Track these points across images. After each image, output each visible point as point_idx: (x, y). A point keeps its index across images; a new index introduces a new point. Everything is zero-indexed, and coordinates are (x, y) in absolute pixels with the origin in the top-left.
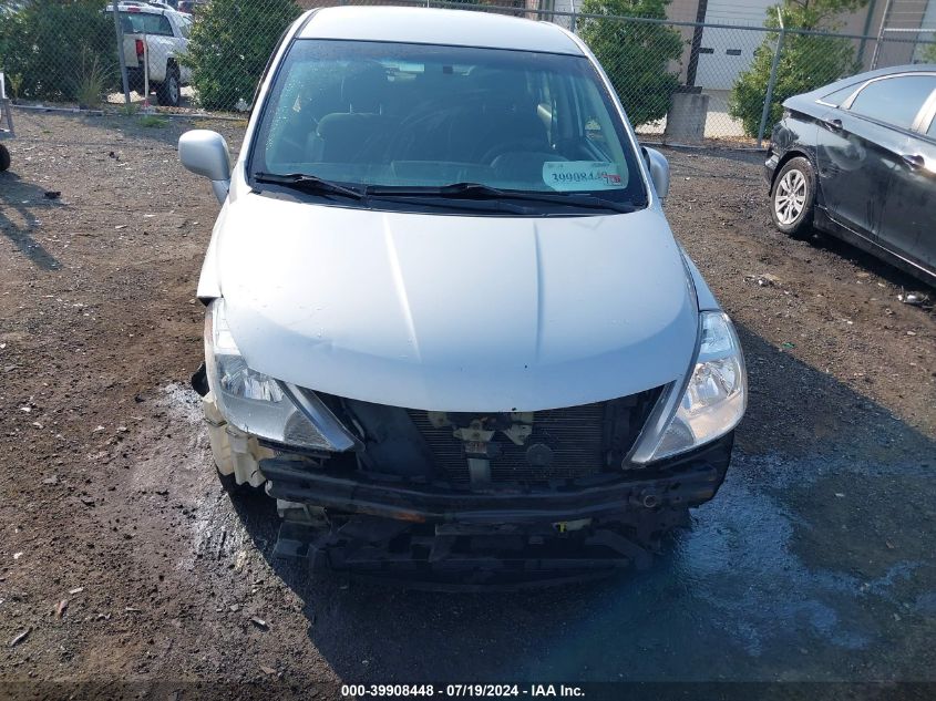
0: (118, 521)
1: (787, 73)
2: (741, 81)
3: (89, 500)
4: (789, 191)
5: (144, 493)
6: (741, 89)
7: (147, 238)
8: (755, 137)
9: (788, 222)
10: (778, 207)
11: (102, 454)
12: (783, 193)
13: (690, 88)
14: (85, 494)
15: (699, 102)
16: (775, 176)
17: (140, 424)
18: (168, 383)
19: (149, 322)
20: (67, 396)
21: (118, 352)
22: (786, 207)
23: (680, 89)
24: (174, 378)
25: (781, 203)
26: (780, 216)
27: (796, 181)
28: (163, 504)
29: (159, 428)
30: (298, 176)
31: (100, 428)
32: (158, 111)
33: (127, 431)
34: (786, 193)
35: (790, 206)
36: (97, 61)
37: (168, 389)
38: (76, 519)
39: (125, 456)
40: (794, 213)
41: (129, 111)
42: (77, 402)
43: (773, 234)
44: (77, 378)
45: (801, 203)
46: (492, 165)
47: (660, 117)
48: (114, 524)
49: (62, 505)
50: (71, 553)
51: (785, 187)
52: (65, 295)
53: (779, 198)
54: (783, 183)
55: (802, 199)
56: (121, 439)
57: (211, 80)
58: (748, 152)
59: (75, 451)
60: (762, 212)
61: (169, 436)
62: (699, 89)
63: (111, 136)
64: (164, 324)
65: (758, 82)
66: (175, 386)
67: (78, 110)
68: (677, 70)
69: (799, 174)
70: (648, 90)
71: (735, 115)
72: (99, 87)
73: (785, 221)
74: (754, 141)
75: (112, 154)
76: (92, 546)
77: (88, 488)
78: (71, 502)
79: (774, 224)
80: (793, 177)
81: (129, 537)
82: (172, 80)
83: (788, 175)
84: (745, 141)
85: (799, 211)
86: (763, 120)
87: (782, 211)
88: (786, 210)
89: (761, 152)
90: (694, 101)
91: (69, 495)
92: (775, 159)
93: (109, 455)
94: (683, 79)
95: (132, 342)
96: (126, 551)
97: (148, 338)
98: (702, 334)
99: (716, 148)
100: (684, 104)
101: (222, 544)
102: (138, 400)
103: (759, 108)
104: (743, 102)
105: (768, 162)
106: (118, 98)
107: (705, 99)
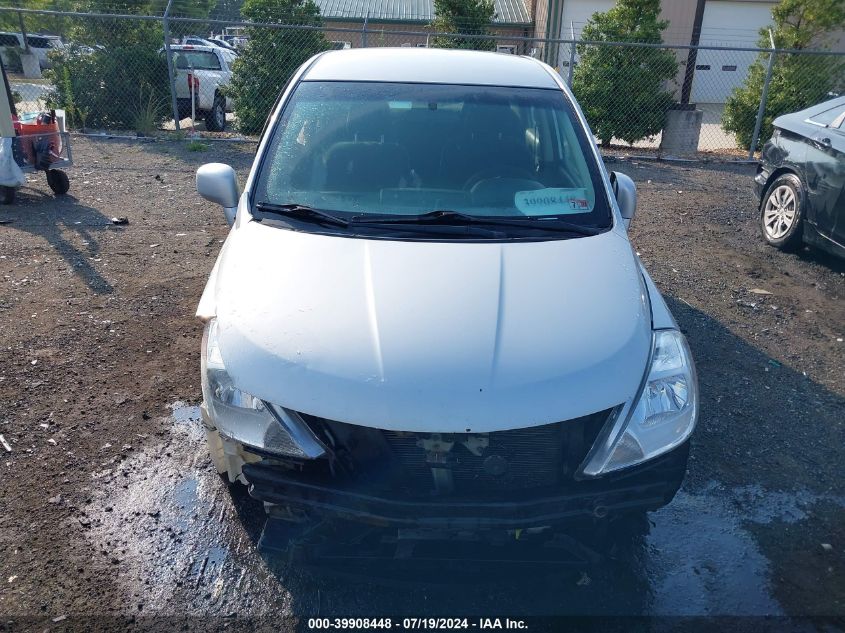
0: (109, 544)
1: (779, 89)
2: (734, 98)
3: (86, 521)
4: (779, 206)
5: (138, 514)
6: (733, 105)
7: (177, 256)
8: (748, 149)
9: (777, 236)
10: (767, 221)
11: (105, 472)
12: (773, 207)
13: (685, 105)
14: (83, 514)
15: (693, 118)
16: (765, 190)
17: (144, 442)
18: (175, 400)
19: (167, 339)
20: (83, 413)
21: (135, 368)
22: (775, 221)
23: (675, 107)
24: (182, 395)
25: (770, 217)
26: (769, 229)
27: (785, 196)
28: (154, 526)
29: (161, 446)
30: (294, 206)
31: (108, 445)
32: (202, 136)
33: (131, 450)
34: (776, 208)
35: (779, 219)
36: (152, 94)
37: (173, 406)
38: (72, 541)
39: (126, 475)
40: (784, 227)
41: (178, 137)
42: (91, 417)
43: (763, 248)
44: (94, 394)
45: (790, 218)
46: (472, 191)
47: (656, 132)
48: (105, 547)
49: (62, 525)
50: (62, 577)
51: (774, 203)
52: (97, 312)
53: (768, 213)
54: (772, 198)
55: (791, 214)
56: (124, 457)
57: (249, 108)
58: (740, 164)
59: (82, 469)
60: (752, 225)
61: (169, 455)
62: (693, 107)
63: (160, 160)
64: (180, 340)
65: (751, 98)
66: (181, 403)
67: (135, 138)
68: (673, 89)
69: (789, 190)
70: (644, 108)
71: (728, 129)
72: (153, 116)
73: (774, 234)
74: (746, 154)
75: (158, 177)
76: (81, 571)
77: (88, 508)
78: (69, 523)
79: (762, 237)
80: (783, 192)
81: (116, 562)
82: (219, 108)
83: (777, 191)
84: (737, 153)
85: (789, 226)
86: (755, 134)
87: (772, 225)
88: (776, 224)
89: (752, 163)
90: (688, 118)
91: (70, 515)
92: (765, 175)
93: (111, 474)
94: (678, 97)
95: (150, 358)
96: (112, 577)
97: (164, 354)
98: (654, 353)
99: (709, 161)
100: (678, 120)
101: (203, 572)
102: (146, 418)
103: (751, 123)
104: (737, 118)
105: (758, 178)
106: (170, 125)
107: (699, 116)
